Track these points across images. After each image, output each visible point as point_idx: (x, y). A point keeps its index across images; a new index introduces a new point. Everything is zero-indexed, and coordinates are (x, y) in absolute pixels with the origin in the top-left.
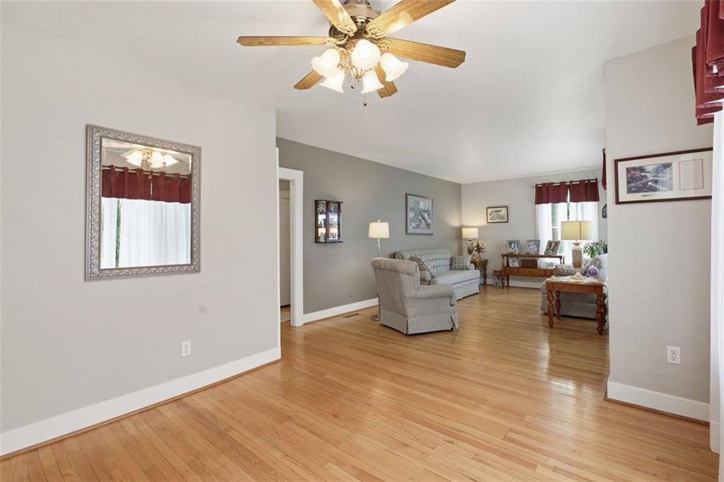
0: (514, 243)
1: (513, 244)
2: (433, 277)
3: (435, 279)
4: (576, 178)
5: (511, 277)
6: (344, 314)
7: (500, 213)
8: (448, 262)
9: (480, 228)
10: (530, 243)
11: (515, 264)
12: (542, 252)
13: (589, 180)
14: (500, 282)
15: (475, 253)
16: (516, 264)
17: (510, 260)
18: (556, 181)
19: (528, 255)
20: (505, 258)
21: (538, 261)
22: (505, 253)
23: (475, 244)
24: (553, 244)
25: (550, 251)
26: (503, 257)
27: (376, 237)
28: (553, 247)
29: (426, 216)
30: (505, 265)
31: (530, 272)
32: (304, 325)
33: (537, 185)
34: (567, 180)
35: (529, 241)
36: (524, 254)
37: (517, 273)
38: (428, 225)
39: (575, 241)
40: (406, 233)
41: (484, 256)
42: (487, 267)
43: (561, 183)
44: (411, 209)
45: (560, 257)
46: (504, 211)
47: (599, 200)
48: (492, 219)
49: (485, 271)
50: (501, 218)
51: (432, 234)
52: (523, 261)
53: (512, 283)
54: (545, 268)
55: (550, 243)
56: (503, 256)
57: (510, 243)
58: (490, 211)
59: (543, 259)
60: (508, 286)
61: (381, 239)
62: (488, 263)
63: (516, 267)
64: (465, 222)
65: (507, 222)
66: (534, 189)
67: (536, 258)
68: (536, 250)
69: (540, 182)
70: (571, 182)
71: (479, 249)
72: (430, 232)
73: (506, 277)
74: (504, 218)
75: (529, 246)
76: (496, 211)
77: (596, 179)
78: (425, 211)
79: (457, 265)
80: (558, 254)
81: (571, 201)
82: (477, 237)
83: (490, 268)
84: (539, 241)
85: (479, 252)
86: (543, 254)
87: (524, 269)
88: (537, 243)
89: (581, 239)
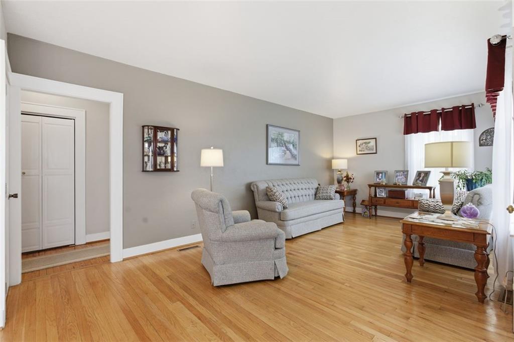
0: (381, 173)
1: (381, 175)
2: (284, 208)
3: (286, 211)
4: (448, 106)
5: (378, 207)
6: (179, 247)
7: (369, 145)
8: (313, 192)
9: (349, 160)
10: (398, 174)
11: (382, 194)
12: (410, 183)
13: (464, 106)
14: (368, 212)
15: (344, 183)
16: (384, 195)
17: (378, 191)
18: (427, 109)
19: (395, 185)
20: (373, 189)
21: (406, 192)
22: (372, 183)
23: (345, 174)
24: (422, 175)
25: (418, 181)
26: (370, 188)
27: (210, 165)
28: (423, 177)
29: (291, 147)
30: (373, 195)
31: (397, 203)
32: (124, 260)
33: (406, 115)
34: (439, 108)
35: (397, 172)
36: (392, 184)
37: (384, 203)
38: (294, 156)
39: (444, 170)
40: (267, 164)
41: (352, 186)
42: (356, 196)
43: (431, 111)
44: (273, 140)
45: (430, 188)
46: (373, 142)
47: (475, 127)
48: (361, 151)
49: (354, 200)
50: (370, 150)
51: (298, 165)
52: (390, 191)
53: (380, 213)
54: (413, 199)
55: (419, 174)
56: (370, 186)
57: (378, 174)
58: (359, 142)
59: (411, 189)
60: (376, 215)
61: (215, 168)
62: (357, 192)
63: (382, 198)
64: (336, 154)
65: (376, 153)
66: (403, 119)
67: (404, 189)
68: (403, 180)
69: (409, 112)
70: (443, 109)
71: (348, 179)
72: (296, 162)
73: (374, 207)
74: (373, 150)
75: (397, 176)
76: (365, 143)
77: (473, 105)
78: (289, 142)
79: (321, 195)
80: (428, 185)
81: (442, 130)
82: (347, 168)
83: (359, 198)
84: (408, 171)
85: (348, 182)
86: (412, 185)
87: (392, 200)
88: (406, 173)
89: (452, 167)
